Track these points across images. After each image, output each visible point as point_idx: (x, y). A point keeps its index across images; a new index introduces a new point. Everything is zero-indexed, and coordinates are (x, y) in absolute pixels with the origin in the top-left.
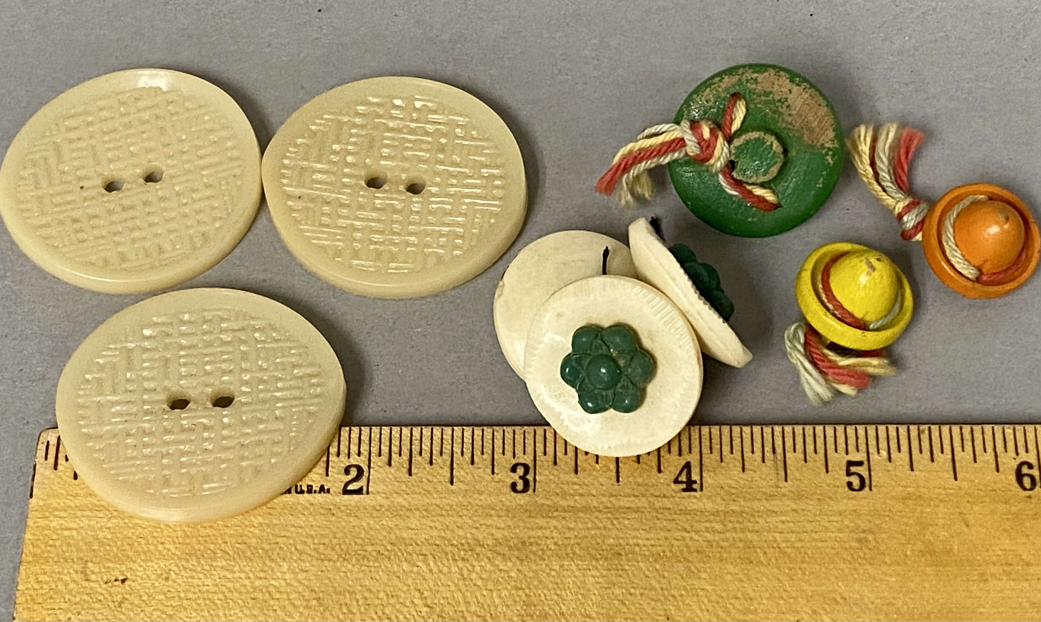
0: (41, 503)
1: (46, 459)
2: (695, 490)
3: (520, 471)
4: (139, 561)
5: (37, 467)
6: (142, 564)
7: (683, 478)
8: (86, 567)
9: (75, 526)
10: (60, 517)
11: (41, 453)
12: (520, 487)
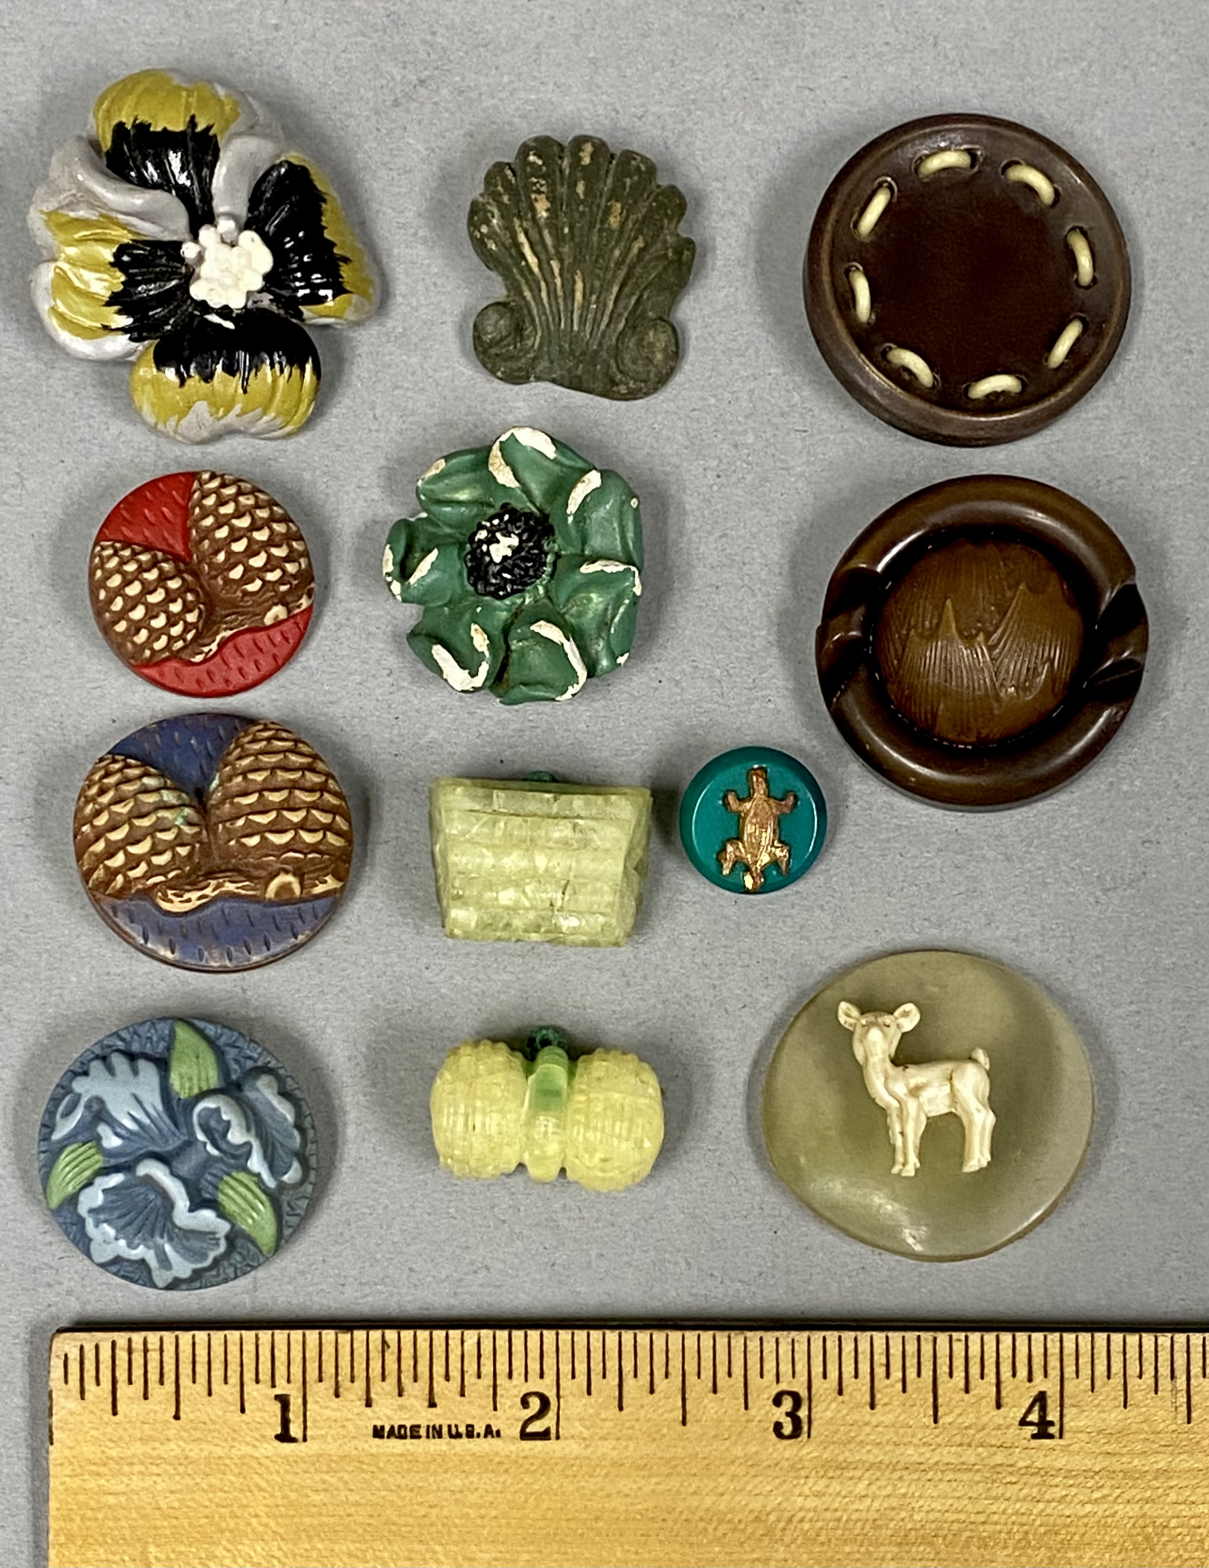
0: (67, 1452)
1: (66, 1382)
2: (1051, 1437)
3: (788, 1404)
4: (224, 1543)
5: (54, 1395)
6: (230, 1547)
7: (1034, 1417)
8: (144, 1553)
9: (121, 1488)
10: (98, 1474)
11: (57, 1372)
12: (788, 1429)
